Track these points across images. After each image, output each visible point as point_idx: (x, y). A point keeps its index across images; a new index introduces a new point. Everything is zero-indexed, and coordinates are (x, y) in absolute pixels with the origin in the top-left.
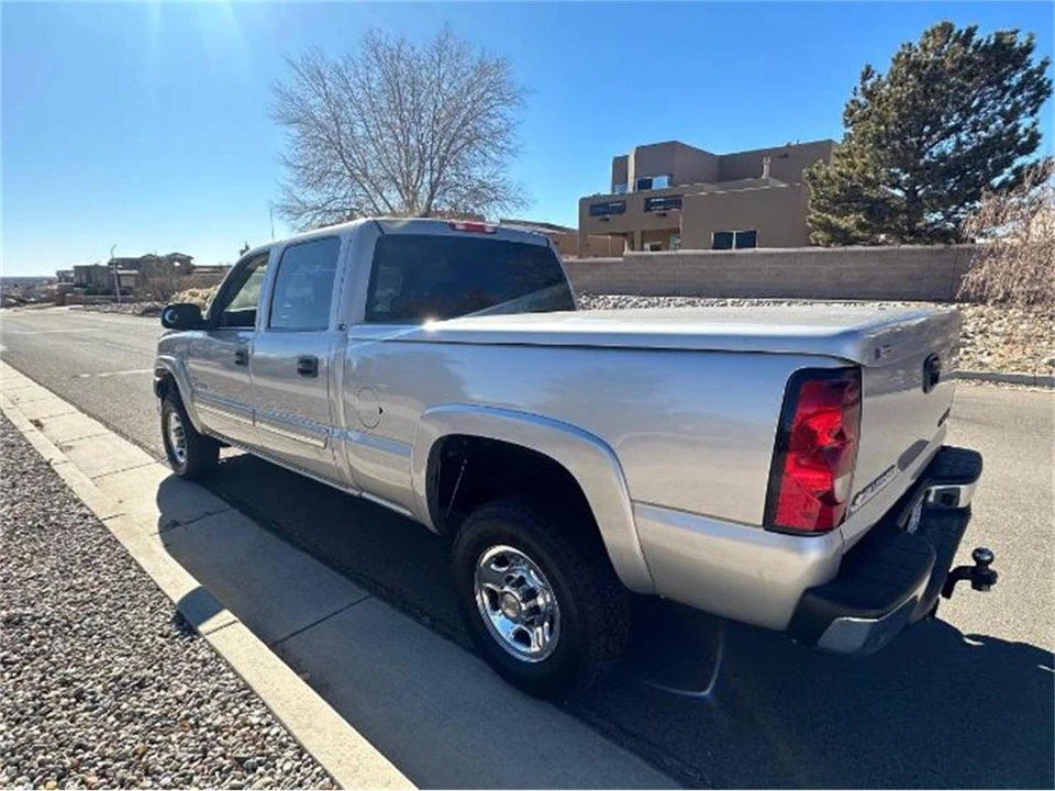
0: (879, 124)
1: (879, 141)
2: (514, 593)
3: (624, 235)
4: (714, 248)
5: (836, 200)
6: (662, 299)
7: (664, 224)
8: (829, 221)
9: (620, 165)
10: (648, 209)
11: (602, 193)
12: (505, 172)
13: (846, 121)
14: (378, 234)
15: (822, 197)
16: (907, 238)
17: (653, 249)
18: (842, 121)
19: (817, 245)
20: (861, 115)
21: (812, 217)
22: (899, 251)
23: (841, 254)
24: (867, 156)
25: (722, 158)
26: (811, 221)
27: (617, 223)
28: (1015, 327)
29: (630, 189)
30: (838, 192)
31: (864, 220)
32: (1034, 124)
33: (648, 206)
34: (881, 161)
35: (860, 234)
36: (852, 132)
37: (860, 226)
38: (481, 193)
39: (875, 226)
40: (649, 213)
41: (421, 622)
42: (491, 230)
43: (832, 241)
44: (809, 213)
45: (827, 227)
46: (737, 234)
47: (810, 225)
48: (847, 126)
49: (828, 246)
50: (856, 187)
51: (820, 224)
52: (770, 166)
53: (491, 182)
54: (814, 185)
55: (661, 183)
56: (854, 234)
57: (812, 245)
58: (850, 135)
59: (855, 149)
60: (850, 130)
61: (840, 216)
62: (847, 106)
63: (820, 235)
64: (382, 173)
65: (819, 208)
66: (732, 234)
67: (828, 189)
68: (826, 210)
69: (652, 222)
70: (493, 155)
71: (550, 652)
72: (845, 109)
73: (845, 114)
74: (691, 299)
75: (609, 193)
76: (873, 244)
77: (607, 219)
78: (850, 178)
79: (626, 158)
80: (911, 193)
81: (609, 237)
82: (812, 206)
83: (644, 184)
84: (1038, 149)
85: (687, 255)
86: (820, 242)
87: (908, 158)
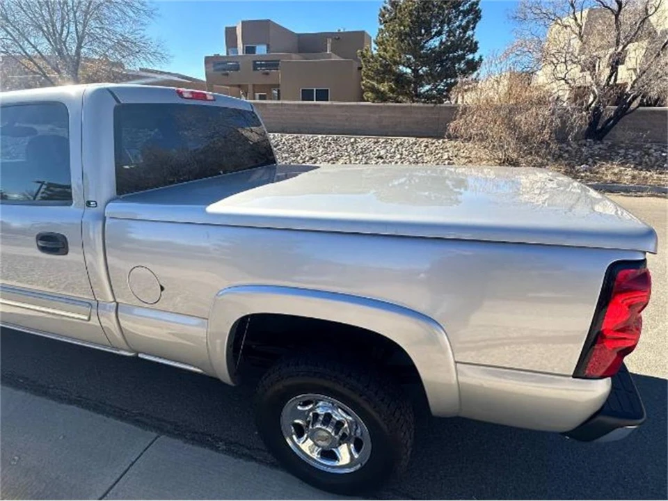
0: (400, 25)
1: (400, 37)
2: (327, 429)
3: (239, 86)
4: (303, 100)
5: (377, 72)
6: (276, 134)
7: (268, 81)
8: (373, 85)
9: (230, 33)
10: (255, 69)
11: (221, 54)
12: (144, 30)
13: (380, 21)
14: (115, 103)
15: (369, 70)
16: (415, 99)
17: (262, 97)
18: (378, 20)
19: (368, 101)
20: (390, 18)
21: (364, 82)
22: (411, 106)
23: (381, 107)
24: (395, 45)
25: (299, 35)
26: (364, 85)
27: (235, 77)
28: (470, 153)
29: (240, 53)
30: (379, 68)
31: (394, 86)
32: (473, 35)
33: (255, 66)
34: (402, 49)
35: (391, 95)
36: (383, 28)
37: (391, 90)
38: (124, 45)
39: (399, 90)
40: (256, 72)
41: (217, 449)
42: (211, 98)
43: (375, 99)
44: (363, 80)
45: (373, 89)
46: (317, 90)
47: (363, 87)
48: (381, 24)
49: (373, 102)
50: (389, 65)
51: (369, 88)
52: (332, 44)
53: (131, 37)
54: (364, 61)
55: (261, 50)
56: (388, 96)
57: (365, 101)
58: (382, 29)
59: (387, 40)
60: (382, 27)
61: (379, 82)
62: (381, 10)
63: (370, 94)
64: (27, 20)
65: (368, 77)
66: (313, 90)
67: (373, 65)
68: (373, 79)
69: (259, 78)
70: (131, 14)
71: (359, 466)
72: (379, 13)
73: (379, 15)
74: (295, 135)
75: (225, 54)
76: (398, 102)
77: (227, 74)
78: (385, 59)
79: (235, 28)
80: (415, 71)
81: (228, 88)
82: (364, 75)
83: (250, 50)
84: (478, 51)
85: (288, 104)
86: (369, 99)
87: (416, 49)
